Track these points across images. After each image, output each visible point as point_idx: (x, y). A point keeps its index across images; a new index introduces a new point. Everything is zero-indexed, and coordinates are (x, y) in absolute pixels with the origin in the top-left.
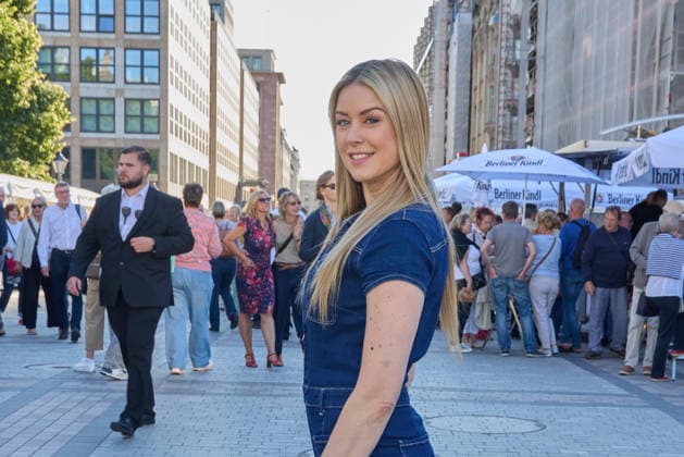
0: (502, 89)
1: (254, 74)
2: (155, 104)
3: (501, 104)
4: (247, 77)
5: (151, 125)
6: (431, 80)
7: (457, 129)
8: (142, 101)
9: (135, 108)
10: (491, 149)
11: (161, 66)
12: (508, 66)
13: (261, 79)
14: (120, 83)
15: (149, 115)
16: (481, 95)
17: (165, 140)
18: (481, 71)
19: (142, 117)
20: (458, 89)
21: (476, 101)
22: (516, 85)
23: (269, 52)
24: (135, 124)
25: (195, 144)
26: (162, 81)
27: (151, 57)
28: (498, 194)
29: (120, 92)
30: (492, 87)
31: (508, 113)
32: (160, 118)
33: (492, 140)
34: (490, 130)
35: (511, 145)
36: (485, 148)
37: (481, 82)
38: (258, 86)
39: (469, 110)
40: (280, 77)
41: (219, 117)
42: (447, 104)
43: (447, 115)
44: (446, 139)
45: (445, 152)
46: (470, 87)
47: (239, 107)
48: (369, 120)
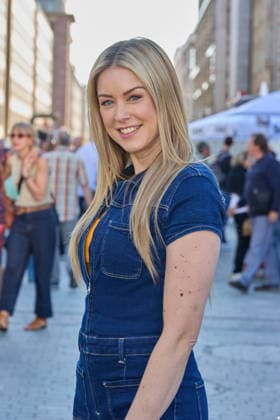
1: (48, 15)
4: (42, 19)
6: (214, 21)
7: (239, 67)
10: (272, 89)
13: (53, 19)
30: (271, 28)
33: (272, 77)
34: (270, 67)
36: (264, 89)
37: (261, 23)
38: (53, 26)
39: (249, 50)
40: (71, 18)
41: (13, 55)
42: (228, 44)
43: (228, 53)
44: (227, 75)
45: (227, 86)
46: (250, 28)
47: (32, 44)
48: (132, 97)
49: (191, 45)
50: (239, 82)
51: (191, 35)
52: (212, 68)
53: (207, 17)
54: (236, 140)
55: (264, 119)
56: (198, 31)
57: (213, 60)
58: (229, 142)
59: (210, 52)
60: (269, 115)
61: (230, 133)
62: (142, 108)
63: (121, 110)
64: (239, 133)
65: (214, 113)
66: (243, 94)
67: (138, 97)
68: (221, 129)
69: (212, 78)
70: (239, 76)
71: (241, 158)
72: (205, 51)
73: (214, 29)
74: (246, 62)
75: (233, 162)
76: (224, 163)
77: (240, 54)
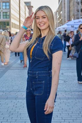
0: (76, 7)
1: (27, 6)
2: (8, 13)
3: (76, 10)
4: (26, 7)
5: (8, 17)
6: (62, 6)
7: (67, 15)
8: (6, 12)
9: (5, 14)
10: (74, 19)
11: (10, 6)
12: (77, 3)
13: (29, 7)
14: (2, 9)
15: (7, 15)
16: (72, 8)
17: (10, 20)
18: (72, 4)
19: (6, 15)
20: (67, 7)
21: (71, 10)
22: (79, 6)
23: (30, 2)
24: (5, 17)
25: (16, 20)
26: (10, 8)
27: (8, 4)
28: (76, 28)
29: (2, 11)
30: (74, 7)
31: (77, 12)
32: (10, 16)
33: (74, 17)
34: (74, 15)
35: (78, 18)
36: (72, 19)
37: (72, 6)
38: (28, 8)
39: (69, 12)
40: (32, 7)
41: (21, 15)
42: (65, 11)
43: (65, 13)
44: (65, 17)
45: (65, 20)
46: (69, 7)
47: (24, 12)
48: (43, 17)
49: (57, 11)
50: (67, 18)
51: (57, 9)
52: (62, 16)
53: (60, 5)
54: (67, 30)
55: (73, 26)
56: (58, 8)
57: (62, 14)
58: (66, 31)
59: (61, 13)
60: (74, 25)
61: (66, 29)
62: (45, 20)
63: (41, 20)
64: (68, 29)
65: (62, 25)
66: (68, 21)
67: (45, 18)
68: (64, 28)
69: (62, 18)
70: (67, 17)
71: (68, 34)
72: (60, 12)
73: (62, 8)
74: (69, 14)
75: (66, 35)
76: (65, 35)
77: (67, 13)
